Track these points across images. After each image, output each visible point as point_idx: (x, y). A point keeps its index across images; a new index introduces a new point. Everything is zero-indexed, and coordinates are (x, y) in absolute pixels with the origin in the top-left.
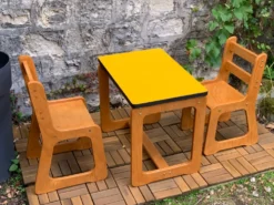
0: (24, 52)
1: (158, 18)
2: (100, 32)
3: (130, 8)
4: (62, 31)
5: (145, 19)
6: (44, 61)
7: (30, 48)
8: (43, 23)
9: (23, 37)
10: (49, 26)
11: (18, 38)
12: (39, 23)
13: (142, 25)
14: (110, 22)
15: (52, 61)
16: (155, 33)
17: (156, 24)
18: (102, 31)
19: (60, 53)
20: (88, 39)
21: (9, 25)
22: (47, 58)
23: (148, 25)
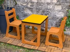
1: (57, 11)
2: (41, 11)
5: (53, 10)
9: (25, 8)
10: (30, 7)
12: (28, 6)
13: (52, 11)
15: (30, 15)
17: (56, 12)
18: (42, 11)
20: (38, 12)
21: (22, 5)
23: (54, 12)
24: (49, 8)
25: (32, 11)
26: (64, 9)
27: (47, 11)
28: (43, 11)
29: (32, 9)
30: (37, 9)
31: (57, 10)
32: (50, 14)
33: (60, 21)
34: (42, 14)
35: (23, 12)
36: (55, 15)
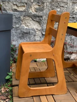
0: (22, 25)
4: (41, 17)
6: (31, 31)
7: (25, 24)
8: (32, 11)
9: (22, 18)
10: (35, 13)
11: (20, 17)
12: (30, 11)
15: (35, 32)
19: (40, 28)
21: (16, 10)
22: (33, 29)
24: (76, 11)
35: (17, 26)
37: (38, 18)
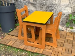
2: (45, 6)
3: (54, 1)
5: (59, 5)
7: (29, 7)
9: (27, 4)
10: (33, 2)
12: (31, 1)
14: (48, 4)
15: (33, 11)
16: (61, 10)
17: (62, 8)
19: (35, 10)
20: (42, 8)
23: (60, 7)
24: (54, 3)
25: (35, 7)
26: (71, 3)
27: (52, 6)
28: (47, 7)
29: (35, 4)
30: (40, 4)
31: (63, 5)
32: (55, 10)
33: (66, 18)
34: (46, 11)
36: (61, 11)
37: (34, 5)
